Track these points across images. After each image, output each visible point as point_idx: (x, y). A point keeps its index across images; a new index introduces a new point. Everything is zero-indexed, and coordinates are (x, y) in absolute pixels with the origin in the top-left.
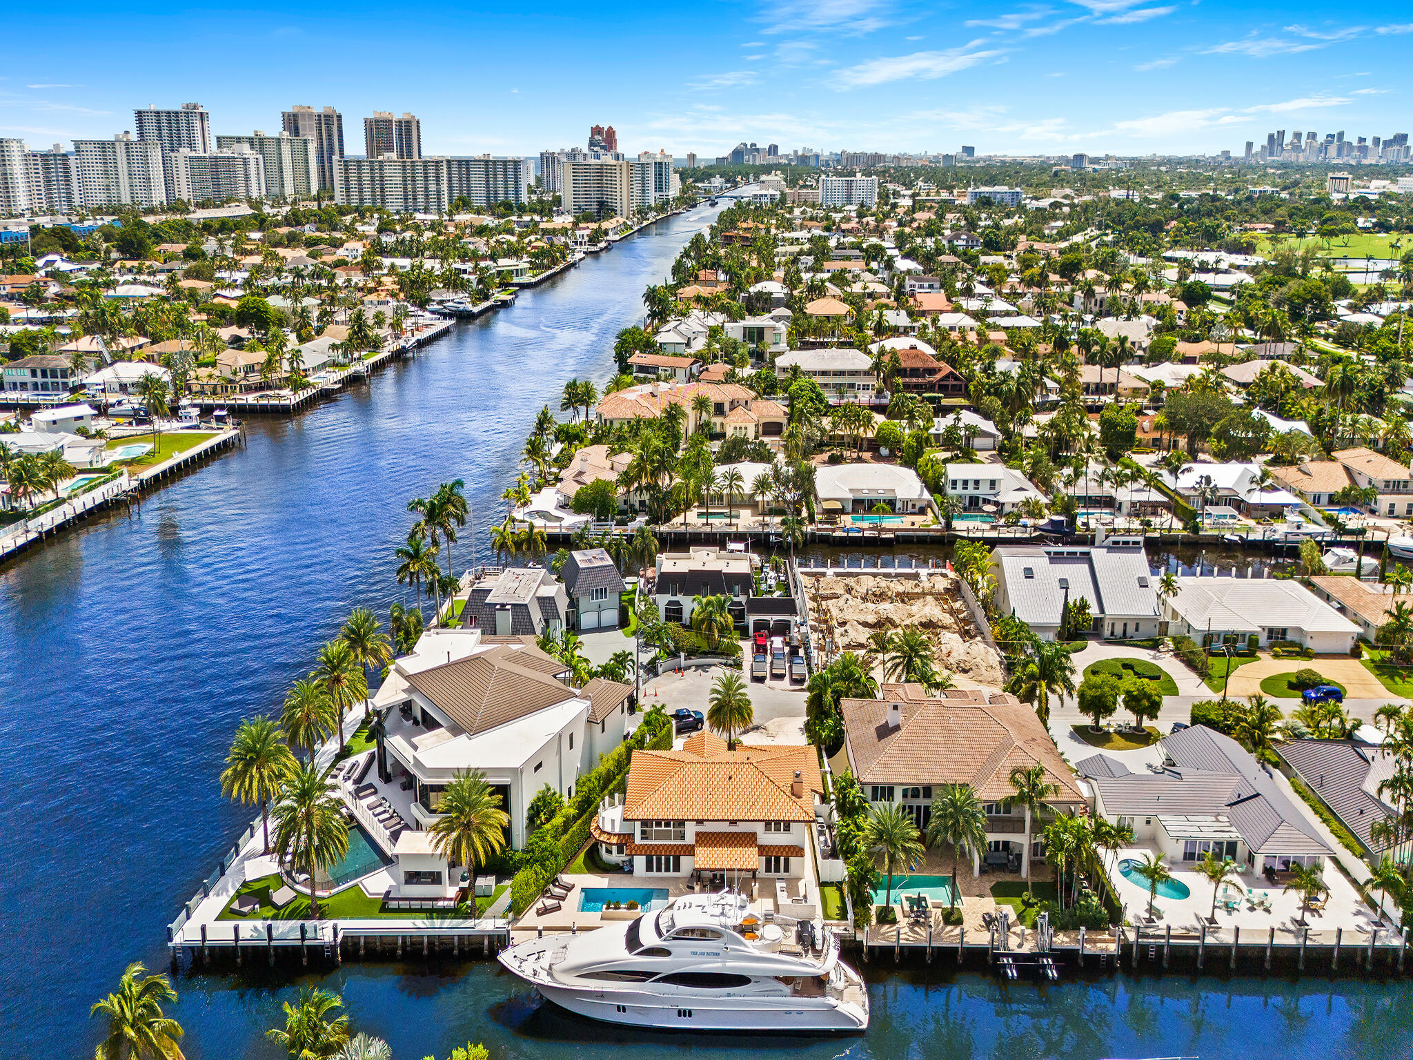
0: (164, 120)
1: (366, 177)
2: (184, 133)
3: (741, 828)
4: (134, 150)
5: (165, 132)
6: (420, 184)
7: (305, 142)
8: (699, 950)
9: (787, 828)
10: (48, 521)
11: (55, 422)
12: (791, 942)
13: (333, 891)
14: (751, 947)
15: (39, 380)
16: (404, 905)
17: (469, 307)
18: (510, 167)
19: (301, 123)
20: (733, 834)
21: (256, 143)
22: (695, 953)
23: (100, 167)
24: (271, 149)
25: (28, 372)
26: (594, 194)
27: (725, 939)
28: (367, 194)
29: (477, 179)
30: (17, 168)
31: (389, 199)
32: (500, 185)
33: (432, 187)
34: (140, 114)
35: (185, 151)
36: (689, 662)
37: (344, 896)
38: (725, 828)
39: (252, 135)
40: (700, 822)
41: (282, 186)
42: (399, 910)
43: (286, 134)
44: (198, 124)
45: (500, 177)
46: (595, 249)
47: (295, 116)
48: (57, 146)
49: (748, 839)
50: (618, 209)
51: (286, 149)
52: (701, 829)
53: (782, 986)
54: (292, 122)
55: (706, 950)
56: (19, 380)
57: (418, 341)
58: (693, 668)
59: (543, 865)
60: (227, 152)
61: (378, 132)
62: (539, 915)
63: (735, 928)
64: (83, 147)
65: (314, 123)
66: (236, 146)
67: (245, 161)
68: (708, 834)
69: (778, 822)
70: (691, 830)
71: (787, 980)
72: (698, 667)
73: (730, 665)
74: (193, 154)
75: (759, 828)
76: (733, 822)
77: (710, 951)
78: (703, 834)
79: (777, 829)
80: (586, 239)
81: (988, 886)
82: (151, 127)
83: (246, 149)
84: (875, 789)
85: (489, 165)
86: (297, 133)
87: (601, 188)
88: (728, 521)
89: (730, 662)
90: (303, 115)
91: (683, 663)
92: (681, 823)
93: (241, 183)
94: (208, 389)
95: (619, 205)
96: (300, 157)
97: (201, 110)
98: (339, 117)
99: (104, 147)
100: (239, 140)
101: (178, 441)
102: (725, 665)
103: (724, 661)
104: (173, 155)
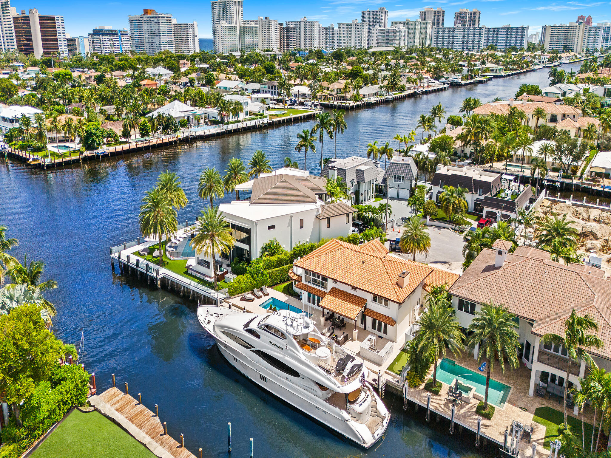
0: (371, 14)
1: (446, 35)
2: (378, 20)
3: (358, 293)
4: (358, 26)
5: (371, 20)
6: (471, 38)
7: (427, 24)
8: (273, 342)
9: (386, 305)
10: (230, 127)
11: (257, 99)
12: (332, 364)
13: (176, 258)
14: (301, 353)
15: (271, 90)
16: (193, 273)
17: (460, 81)
18: (520, 30)
19: (427, 15)
20: (353, 295)
21: (406, 24)
22: (271, 342)
23: (345, 34)
24: (411, 27)
25: (267, 86)
26: (562, 42)
27: (287, 341)
28: (446, 43)
29: (502, 36)
30: (316, 32)
31: (455, 45)
32: (513, 40)
33: (477, 40)
34: (363, 13)
35: (377, 27)
36: (432, 223)
37: (178, 262)
38: (349, 290)
39: (405, 21)
40: (335, 281)
41: (414, 42)
42: (191, 275)
43: (420, 20)
44: (383, 16)
45: (514, 36)
46: (551, 65)
47: (425, 12)
48: (332, 25)
49: (360, 301)
50: (575, 49)
51: (418, 27)
52: (335, 285)
53: (317, 388)
54: (423, 16)
55: (276, 344)
56: (265, 90)
57: (426, 91)
58: (434, 227)
59: (252, 276)
60: (393, 28)
61: (460, 18)
62: (241, 300)
63: (295, 337)
64: (341, 26)
65: (432, 15)
66: (398, 25)
67: (400, 31)
68: (339, 290)
69: (381, 297)
70: (330, 284)
71: (322, 387)
72: (437, 227)
73: (457, 231)
74: (380, 28)
75: (369, 297)
76: (354, 288)
77: (279, 345)
78: (336, 289)
79: (380, 302)
80: (547, 60)
81: (536, 406)
82: (366, 17)
83: (401, 26)
84: (461, 302)
85: (508, 30)
86: (425, 20)
87: (566, 38)
88: (520, 170)
89: (457, 228)
90: (428, 12)
91: (428, 222)
92: (325, 279)
93: (398, 40)
94: (323, 98)
95: (575, 47)
96: (423, 30)
97: (385, 10)
98: (444, 12)
99: (348, 25)
100: (400, 23)
101: (298, 111)
102: (454, 229)
103: (454, 227)
104: (372, 28)
